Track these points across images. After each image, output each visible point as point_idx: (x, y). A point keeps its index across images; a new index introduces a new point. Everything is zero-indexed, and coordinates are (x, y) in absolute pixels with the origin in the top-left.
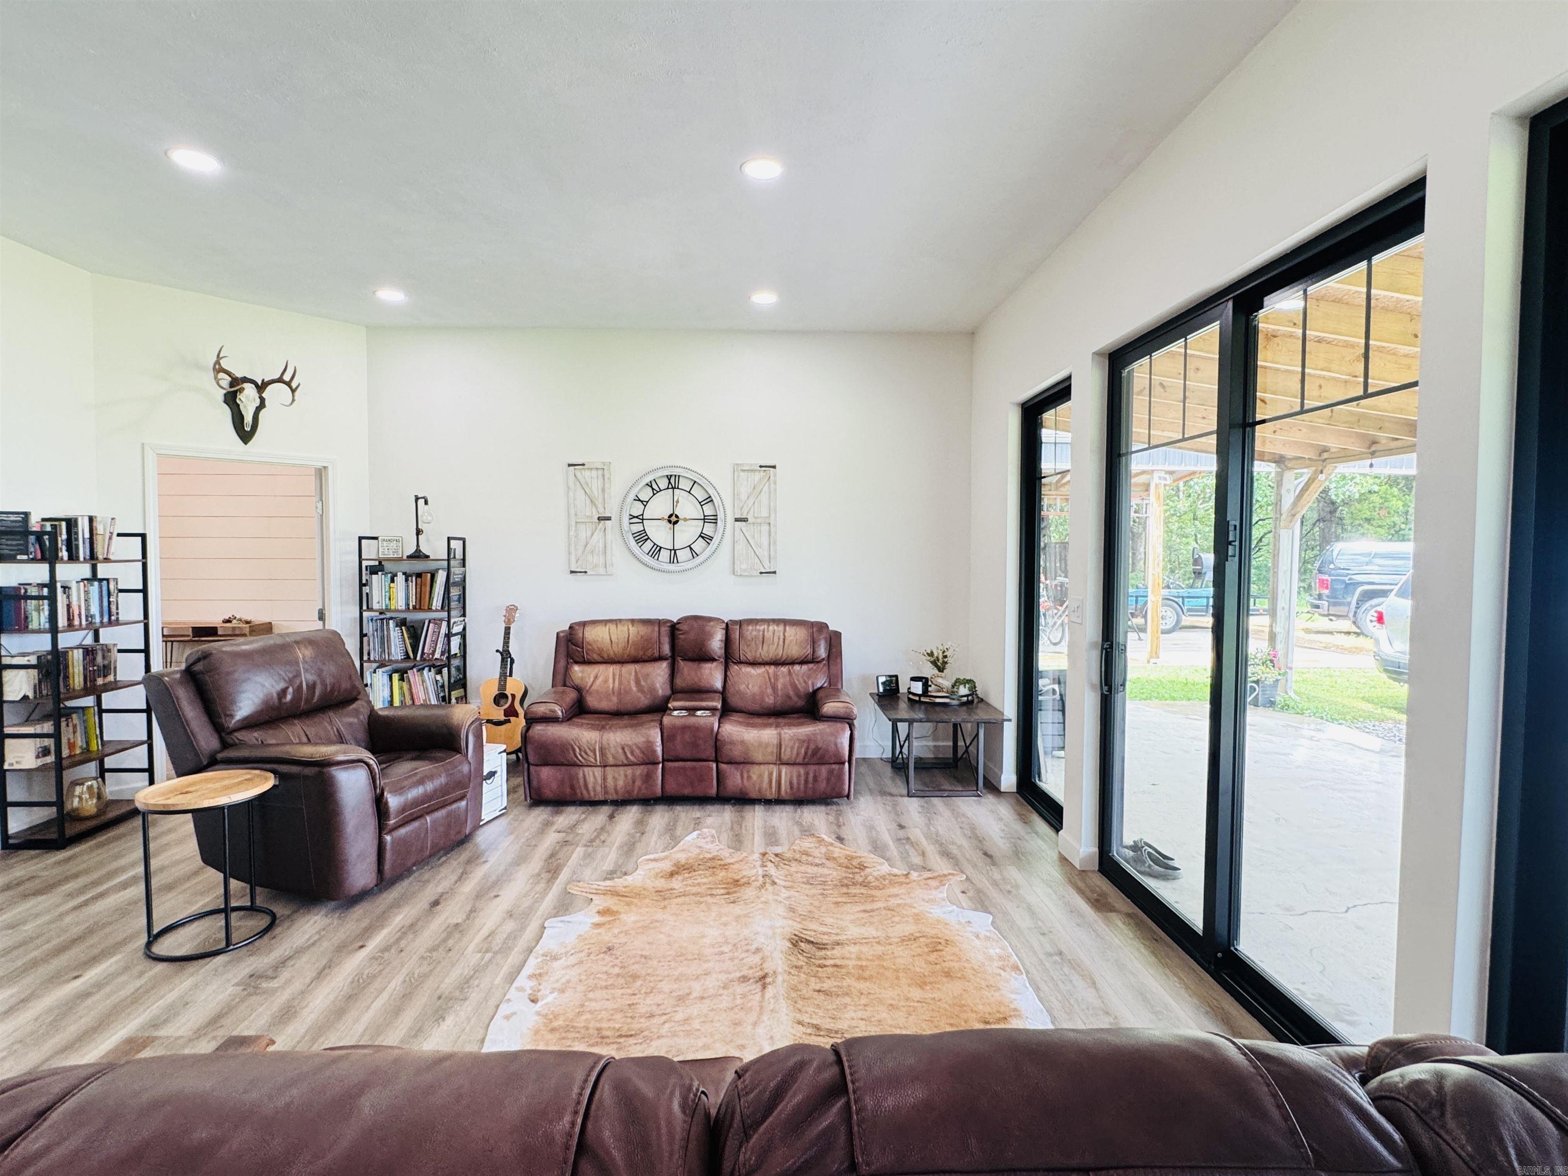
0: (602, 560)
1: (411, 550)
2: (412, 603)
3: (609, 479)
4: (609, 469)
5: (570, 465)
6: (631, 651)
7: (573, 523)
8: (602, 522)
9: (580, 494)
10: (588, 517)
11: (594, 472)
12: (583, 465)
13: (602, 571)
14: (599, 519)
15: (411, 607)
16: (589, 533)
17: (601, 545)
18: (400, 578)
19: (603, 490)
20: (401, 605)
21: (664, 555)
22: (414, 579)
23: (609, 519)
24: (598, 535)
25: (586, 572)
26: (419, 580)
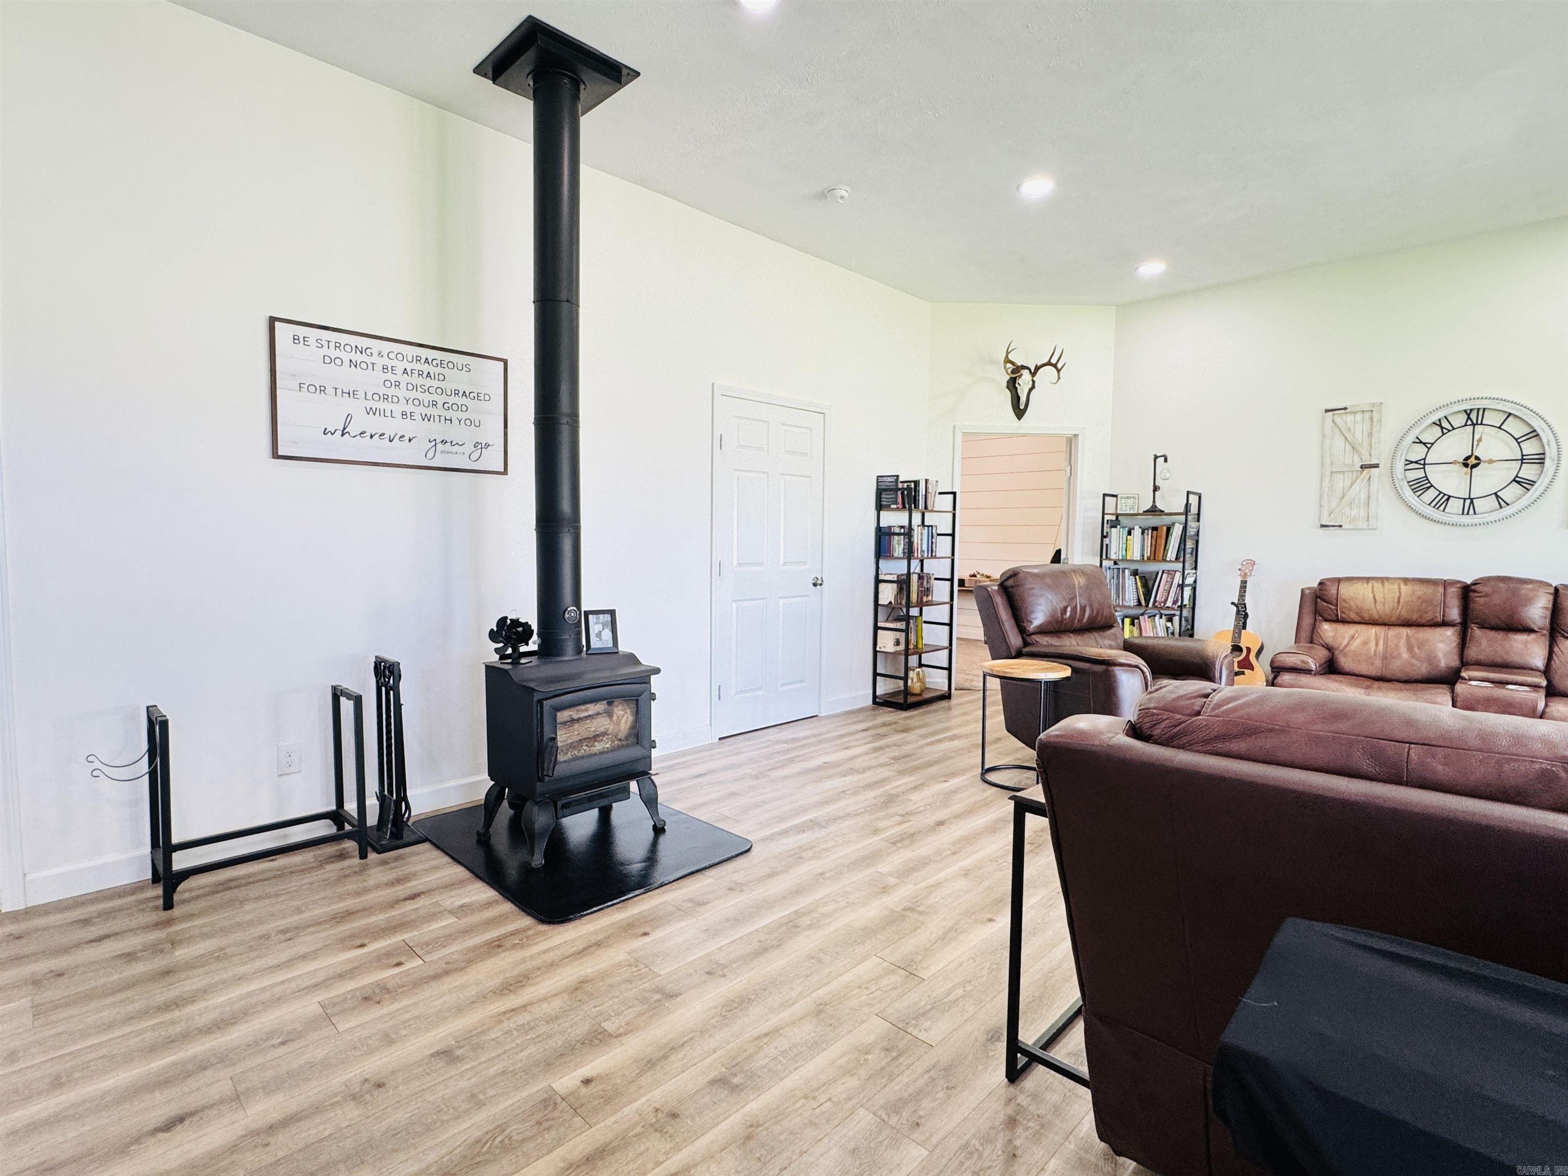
0: (1363, 513)
1: (1148, 506)
2: (1147, 553)
3: (1380, 421)
4: (1380, 412)
5: (1327, 411)
6: (1404, 613)
7: (1328, 473)
8: (1366, 470)
9: (1339, 442)
10: (1348, 465)
11: (1359, 417)
12: (1345, 409)
13: (1362, 524)
14: (1362, 467)
15: (1146, 558)
16: (1347, 484)
17: (1363, 497)
18: (1137, 532)
19: (1370, 435)
20: (1137, 556)
21: (1455, 506)
22: (1150, 531)
23: (1376, 466)
24: (1360, 485)
25: (1340, 526)
26: (1155, 532)
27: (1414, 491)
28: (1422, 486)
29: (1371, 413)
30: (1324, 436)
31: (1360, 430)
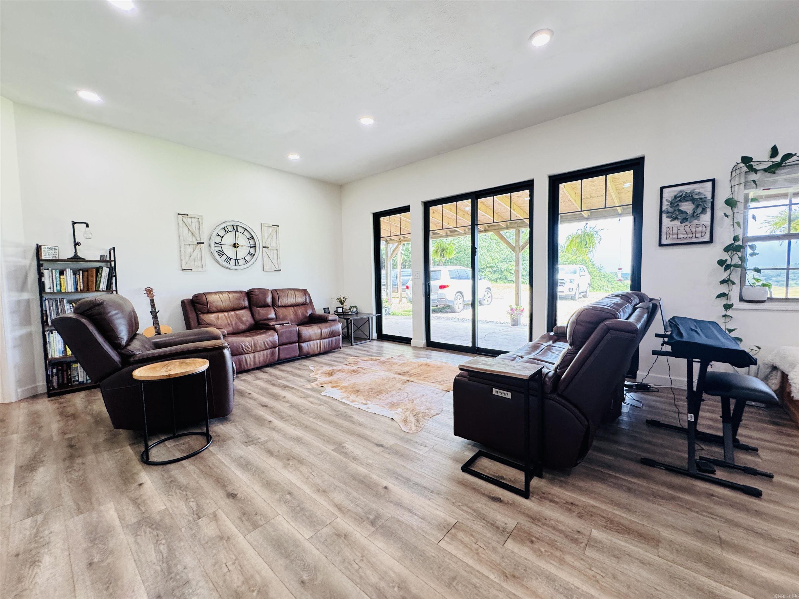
0: (200, 264)
1: (71, 254)
2: (81, 286)
3: (202, 223)
4: (202, 219)
5: (179, 214)
6: (232, 305)
9: (186, 231)
10: (191, 242)
11: (193, 220)
12: (187, 215)
13: (200, 269)
14: (198, 243)
15: (79, 290)
16: (192, 250)
17: (199, 256)
18: (69, 273)
19: (199, 229)
20: (71, 288)
21: (233, 262)
22: (81, 273)
23: (203, 243)
24: (197, 251)
25: (191, 270)
26: (86, 274)
27: (219, 255)
28: (221, 253)
29: (198, 219)
30: (179, 226)
31: (194, 226)
